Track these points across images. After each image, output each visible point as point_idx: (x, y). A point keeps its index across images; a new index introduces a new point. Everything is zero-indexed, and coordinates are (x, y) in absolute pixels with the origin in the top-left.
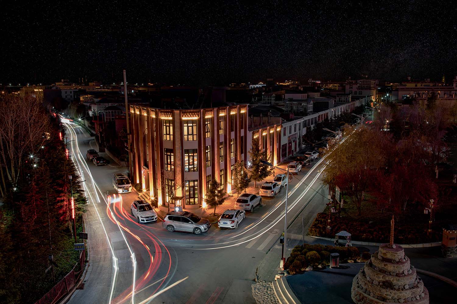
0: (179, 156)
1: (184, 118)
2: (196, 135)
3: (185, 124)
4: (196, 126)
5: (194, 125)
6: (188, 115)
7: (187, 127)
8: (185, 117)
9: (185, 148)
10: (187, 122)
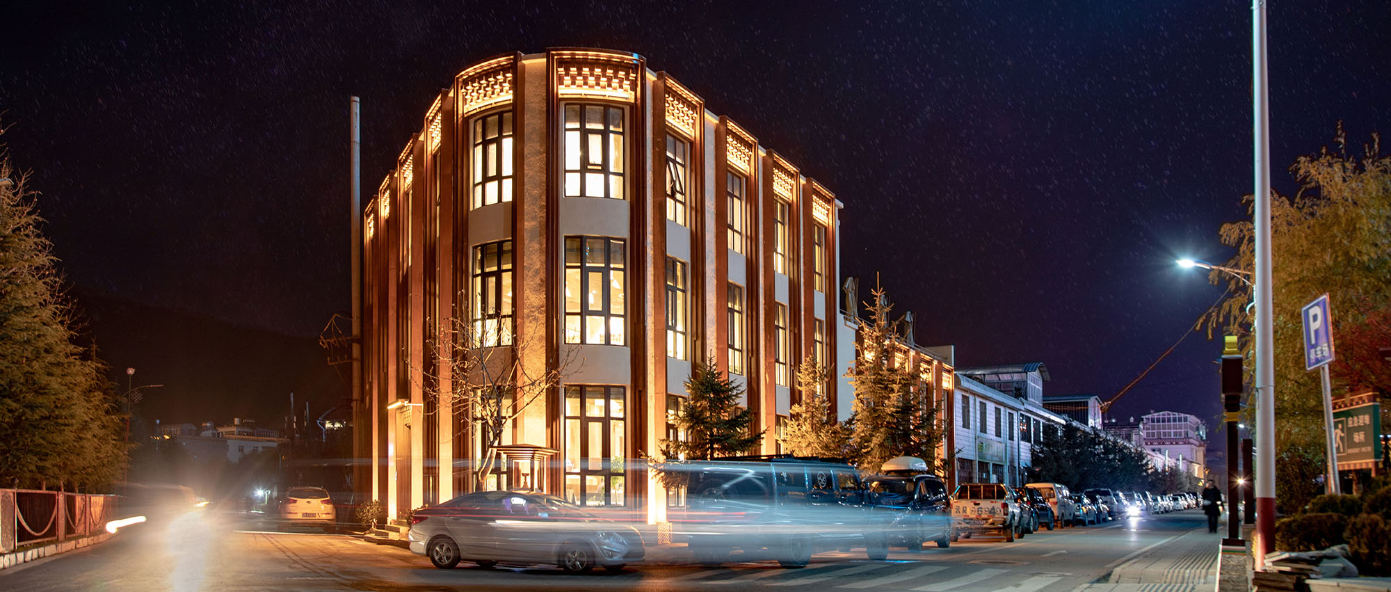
0: (538, 265)
1: (566, 90)
2: (623, 175)
3: (572, 121)
4: (623, 134)
5: (612, 128)
6: (585, 78)
7: (578, 133)
8: (573, 83)
9: (565, 230)
10: (582, 108)
